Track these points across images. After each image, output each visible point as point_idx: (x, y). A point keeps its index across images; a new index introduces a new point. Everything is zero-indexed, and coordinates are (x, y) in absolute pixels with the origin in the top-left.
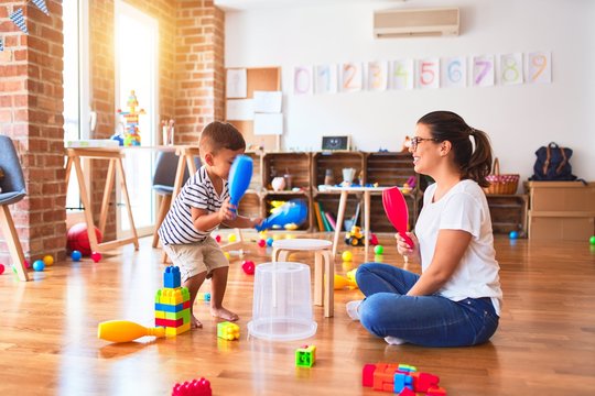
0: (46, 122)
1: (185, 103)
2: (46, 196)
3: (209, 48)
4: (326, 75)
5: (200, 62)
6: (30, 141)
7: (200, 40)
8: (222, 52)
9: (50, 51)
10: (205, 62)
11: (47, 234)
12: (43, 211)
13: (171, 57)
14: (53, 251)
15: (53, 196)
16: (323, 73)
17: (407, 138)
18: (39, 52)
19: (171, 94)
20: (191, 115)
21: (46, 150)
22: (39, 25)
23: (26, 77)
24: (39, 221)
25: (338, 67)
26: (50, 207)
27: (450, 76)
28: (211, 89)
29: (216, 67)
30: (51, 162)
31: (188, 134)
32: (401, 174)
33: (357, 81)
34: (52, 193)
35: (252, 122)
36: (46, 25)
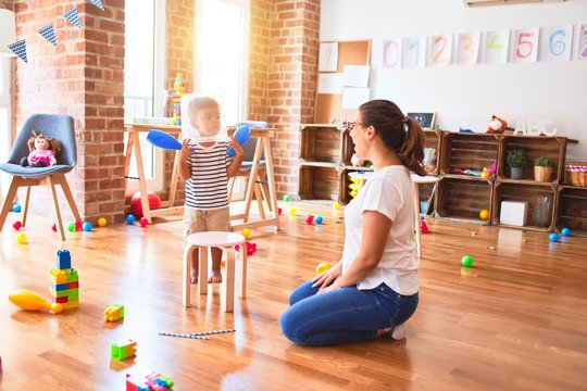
0: (104, 103)
1: (277, 77)
2: (102, 167)
3: (299, 23)
4: (415, 48)
5: (290, 37)
6: (86, 120)
7: (292, 15)
8: (317, 26)
9: (110, 41)
10: (296, 37)
11: (104, 199)
12: (99, 180)
13: (265, 33)
14: (110, 214)
15: (109, 167)
16: (412, 46)
17: (494, 117)
18: (97, 42)
19: (265, 68)
20: (282, 89)
21: (103, 127)
22: (98, 19)
23: (83, 66)
24: (96, 189)
25: (428, 39)
26: (107, 176)
27: (551, 49)
28: (300, 63)
29: (307, 41)
30: (108, 137)
31: (279, 107)
32: (486, 157)
33: (446, 55)
34: (108, 164)
35: (341, 96)
36: (105, 19)
